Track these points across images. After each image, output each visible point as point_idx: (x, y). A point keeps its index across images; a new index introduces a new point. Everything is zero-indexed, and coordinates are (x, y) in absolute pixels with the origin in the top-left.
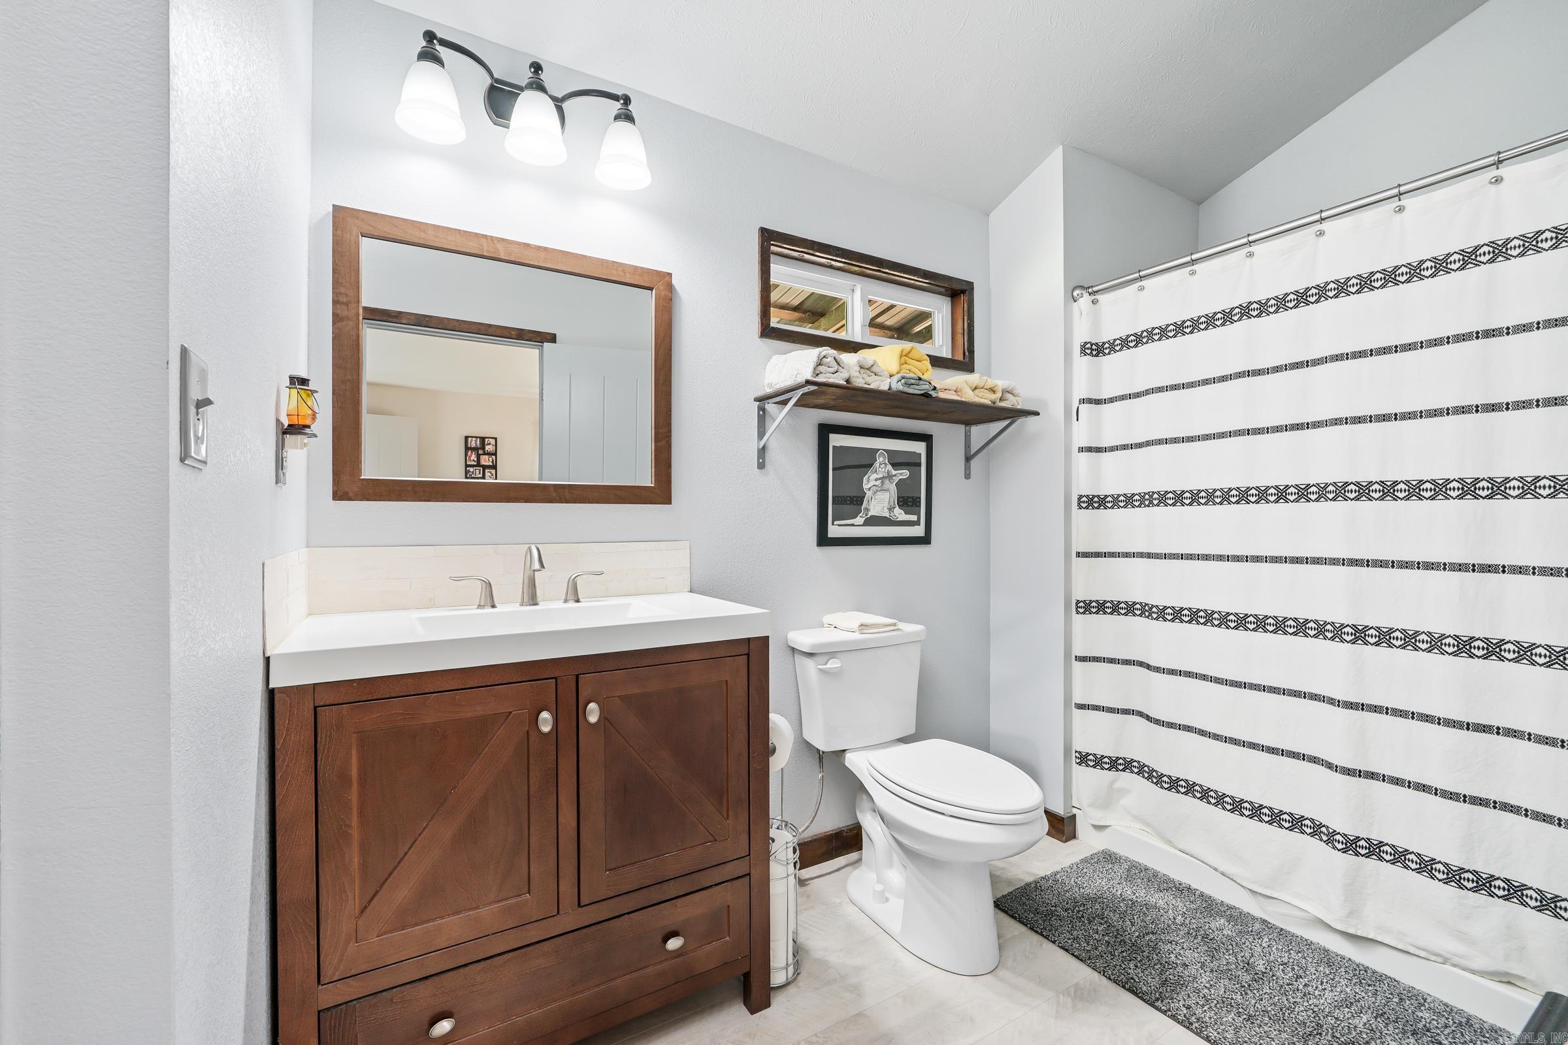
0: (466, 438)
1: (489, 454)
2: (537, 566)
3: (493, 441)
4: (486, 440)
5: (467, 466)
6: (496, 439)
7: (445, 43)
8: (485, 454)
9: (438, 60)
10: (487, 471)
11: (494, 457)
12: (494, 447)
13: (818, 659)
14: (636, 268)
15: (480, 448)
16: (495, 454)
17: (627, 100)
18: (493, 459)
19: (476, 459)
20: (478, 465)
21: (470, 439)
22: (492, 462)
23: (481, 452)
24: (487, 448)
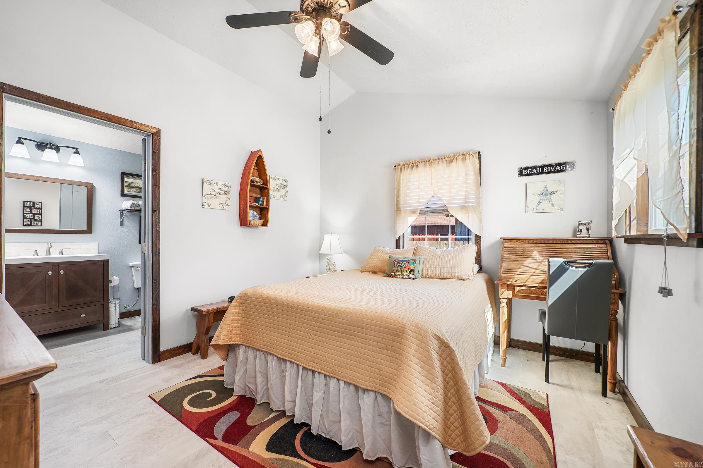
0: (24, 202)
1: (38, 209)
2: (50, 247)
3: (40, 204)
4: (36, 203)
5: (24, 213)
6: (41, 203)
7: (23, 139)
8: (35, 209)
9: (22, 143)
10: (36, 216)
11: (40, 210)
12: (41, 206)
13: (134, 267)
14: (81, 182)
15: (32, 206)
16: (41, 209)
17: (77, 149)
18: (40, 211)
19: (30, 211)
20: (31, 213)
21: (26, 202)
22: (40, 212)
23: (32, 208)
24: (36, 206)
